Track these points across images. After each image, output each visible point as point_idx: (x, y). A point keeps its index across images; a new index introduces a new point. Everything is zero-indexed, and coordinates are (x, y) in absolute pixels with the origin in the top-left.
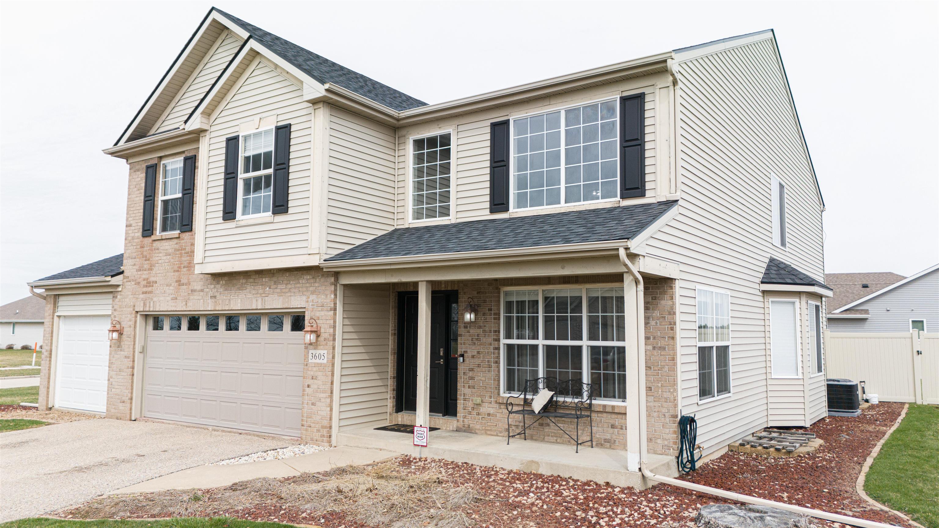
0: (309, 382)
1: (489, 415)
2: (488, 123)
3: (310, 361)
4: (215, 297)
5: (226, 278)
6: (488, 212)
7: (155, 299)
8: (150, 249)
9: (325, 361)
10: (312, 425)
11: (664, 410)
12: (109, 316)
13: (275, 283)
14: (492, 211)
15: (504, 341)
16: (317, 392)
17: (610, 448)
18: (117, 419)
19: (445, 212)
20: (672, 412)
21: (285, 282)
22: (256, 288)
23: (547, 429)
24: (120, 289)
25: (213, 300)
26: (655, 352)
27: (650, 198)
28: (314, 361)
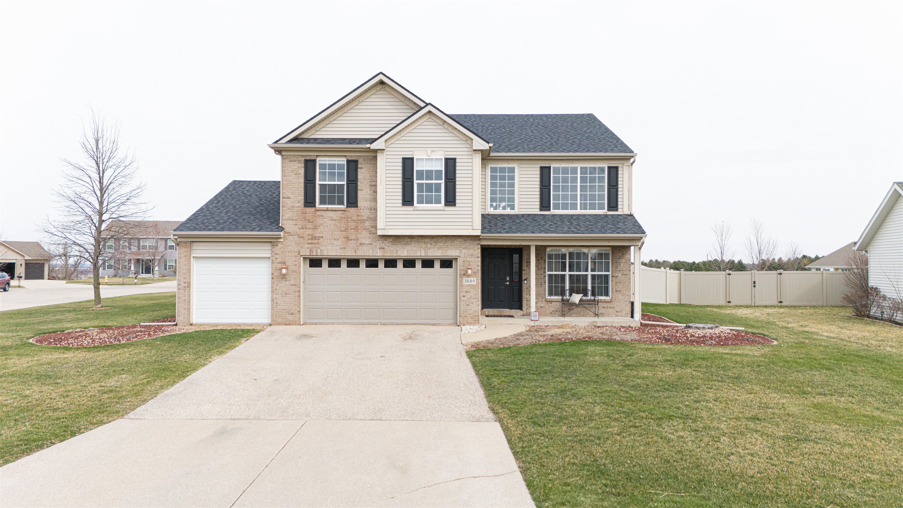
0: (465, 294)
1: (541, 307)
2: (539, 166)
3: (464, 283)
4: (383, 248)
5: (393, 238)
6: (538, 210)
7: (322, 248)
8: (314, 216)
9: (475, 283)
10: (468, 316)
11: (626, 299)
12: (269, 258)
13: (435, 242)
14: (541, 210)
15: (548, 273)
16: (470, 299)
17: (603, 316)
18: (285, 325)
19: (513, 208)
20: (629, 300)
21: (444, 242)
22: (419, 244)
23: (572, 311)
24: (282, 240)
25: (382, 250)
26: (623, 276)
27: (620, 212)
28: (467, 283)
